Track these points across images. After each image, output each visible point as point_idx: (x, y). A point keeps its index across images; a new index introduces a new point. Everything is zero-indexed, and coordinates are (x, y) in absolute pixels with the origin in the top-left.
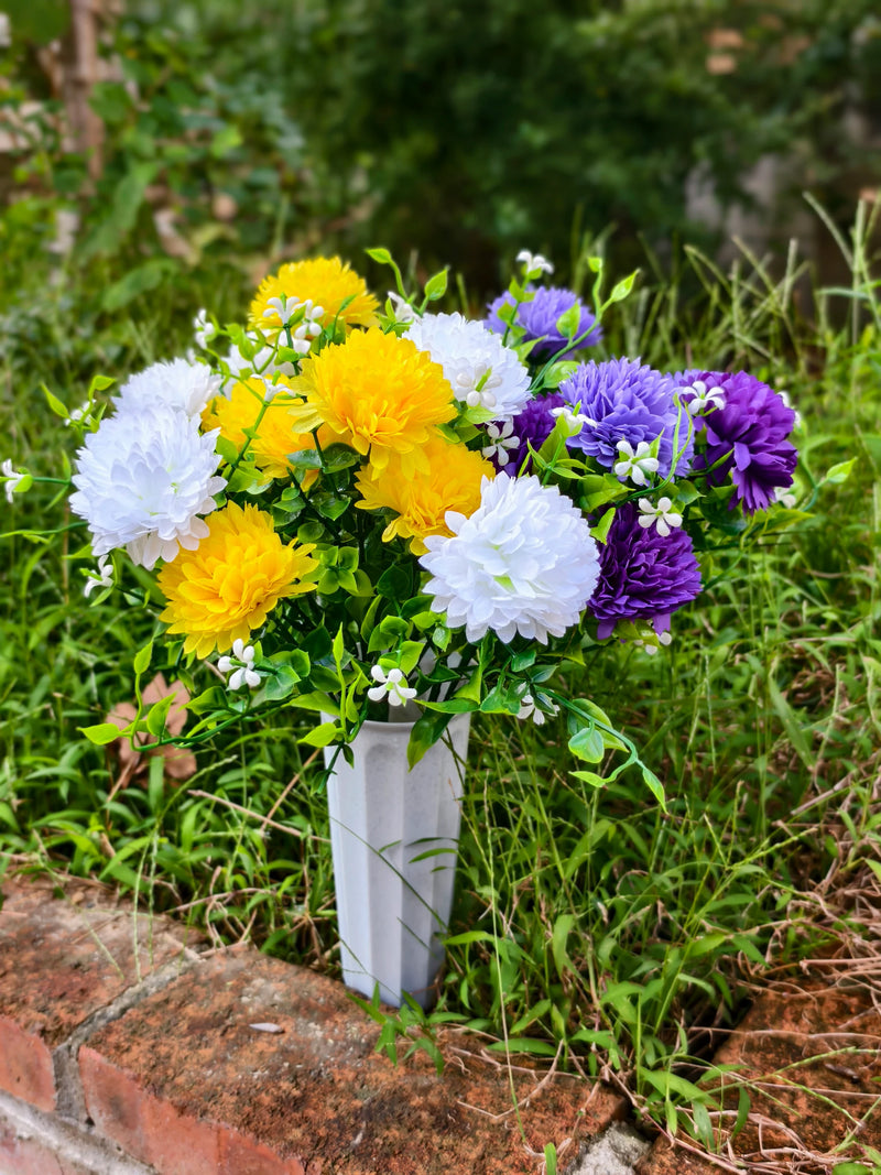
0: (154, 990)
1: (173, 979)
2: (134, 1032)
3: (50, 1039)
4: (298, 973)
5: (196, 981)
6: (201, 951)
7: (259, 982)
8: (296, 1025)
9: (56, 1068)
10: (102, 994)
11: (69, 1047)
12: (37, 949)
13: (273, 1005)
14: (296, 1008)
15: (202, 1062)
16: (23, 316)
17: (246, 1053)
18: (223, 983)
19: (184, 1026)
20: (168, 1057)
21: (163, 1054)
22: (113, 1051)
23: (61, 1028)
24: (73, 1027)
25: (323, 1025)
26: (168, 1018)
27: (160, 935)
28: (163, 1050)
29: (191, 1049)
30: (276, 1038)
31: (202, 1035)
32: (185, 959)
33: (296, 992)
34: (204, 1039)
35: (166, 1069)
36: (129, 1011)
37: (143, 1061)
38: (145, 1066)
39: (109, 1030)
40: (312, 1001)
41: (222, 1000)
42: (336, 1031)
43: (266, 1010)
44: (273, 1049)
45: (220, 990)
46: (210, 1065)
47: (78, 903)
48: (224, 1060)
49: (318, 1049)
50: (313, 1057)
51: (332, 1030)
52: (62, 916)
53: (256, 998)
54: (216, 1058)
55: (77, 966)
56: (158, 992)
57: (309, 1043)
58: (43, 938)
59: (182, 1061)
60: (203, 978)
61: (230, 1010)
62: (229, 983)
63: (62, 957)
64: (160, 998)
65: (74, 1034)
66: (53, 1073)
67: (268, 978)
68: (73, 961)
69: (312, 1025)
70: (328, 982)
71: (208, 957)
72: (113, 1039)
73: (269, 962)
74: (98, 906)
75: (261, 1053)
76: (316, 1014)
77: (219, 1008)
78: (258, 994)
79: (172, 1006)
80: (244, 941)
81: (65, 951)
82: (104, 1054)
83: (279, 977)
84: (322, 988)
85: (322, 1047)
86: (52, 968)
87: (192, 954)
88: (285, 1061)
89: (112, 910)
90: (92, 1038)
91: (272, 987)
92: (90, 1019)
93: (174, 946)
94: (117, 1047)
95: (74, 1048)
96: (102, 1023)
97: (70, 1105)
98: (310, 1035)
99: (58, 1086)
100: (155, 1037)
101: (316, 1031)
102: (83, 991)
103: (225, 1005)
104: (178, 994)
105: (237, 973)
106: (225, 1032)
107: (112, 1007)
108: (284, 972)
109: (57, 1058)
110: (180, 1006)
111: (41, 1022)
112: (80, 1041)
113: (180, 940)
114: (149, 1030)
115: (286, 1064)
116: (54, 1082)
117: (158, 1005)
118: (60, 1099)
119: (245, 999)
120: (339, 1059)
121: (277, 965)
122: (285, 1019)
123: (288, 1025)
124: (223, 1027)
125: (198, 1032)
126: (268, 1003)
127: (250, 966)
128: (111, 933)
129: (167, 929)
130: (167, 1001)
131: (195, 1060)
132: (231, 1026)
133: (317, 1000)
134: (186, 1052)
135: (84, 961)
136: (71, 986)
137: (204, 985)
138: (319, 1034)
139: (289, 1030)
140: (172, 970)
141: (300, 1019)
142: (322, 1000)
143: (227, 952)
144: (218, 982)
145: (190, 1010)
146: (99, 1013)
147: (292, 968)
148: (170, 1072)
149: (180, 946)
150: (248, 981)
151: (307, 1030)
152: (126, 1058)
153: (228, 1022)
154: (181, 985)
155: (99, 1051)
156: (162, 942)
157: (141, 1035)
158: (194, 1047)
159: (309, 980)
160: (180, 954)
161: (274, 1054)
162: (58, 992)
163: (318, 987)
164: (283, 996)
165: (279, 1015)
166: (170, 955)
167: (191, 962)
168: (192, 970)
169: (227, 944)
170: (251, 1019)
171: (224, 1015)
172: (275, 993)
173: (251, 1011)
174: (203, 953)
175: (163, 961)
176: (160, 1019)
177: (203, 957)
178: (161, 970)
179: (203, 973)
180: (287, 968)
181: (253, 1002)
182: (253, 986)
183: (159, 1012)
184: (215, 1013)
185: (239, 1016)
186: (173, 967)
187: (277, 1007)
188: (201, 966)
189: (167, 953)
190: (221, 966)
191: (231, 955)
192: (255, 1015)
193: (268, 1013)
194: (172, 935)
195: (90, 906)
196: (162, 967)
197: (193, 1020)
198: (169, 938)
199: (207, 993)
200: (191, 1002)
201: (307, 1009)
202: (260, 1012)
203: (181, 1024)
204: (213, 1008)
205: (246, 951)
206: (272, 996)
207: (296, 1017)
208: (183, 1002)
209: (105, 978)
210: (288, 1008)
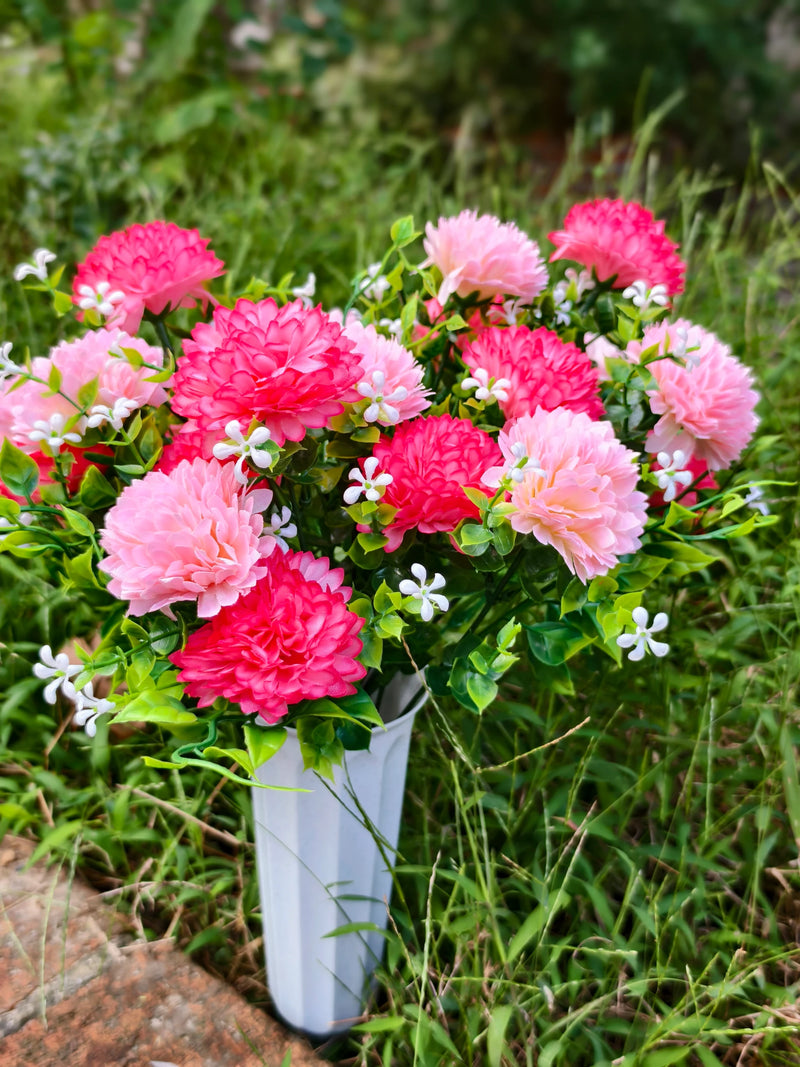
0: (62, 995)
1: (84, 983)
2: (29, 1054)
4: (219, 991)
5: (108, 989)
6: (123, 944)
7: (174, 999)
10: (7, 994)
13: (183, 1036)
14: (208, 1043)
18: (136, 996)
19: (83, 1053)
26: (68, 1039)
27: (83, 919)
32: (104, 955)
33: (212, 1020)
36: (31, 1023)
40: (227, 1036)
41: (131, 1020)
43: (175, 1041)
45: (131, 1005)
47: (7, 865)
53: (169, 1024)
56: (66, 999)
60: (117, 985)
61: (136, 1037)
62: (143, 998)
64: (66, 1008)
67: (186, 997)
70: (248, 1010)
71: (129, 955)
73: (191, 972)
76: (227, 1056)
77: (126, 1032)
78: (169, 1017)
79: (75, 1023)
80: (169, 937)
83: (198, 995)
84: (241, 1017)
87: (112, 949)
89: (40, 877)
91: (189, 1008)
93: (95, 936)
103: (132, 1028)
104: (86, 1004)
105: (154, 982)
107: (14, 1012)
108: (203, 989)
113: (104, 929)
117: (61, 1019)
119: (156, 1023)
121: (199, 976)
122: (194, 1058)
124: (124, 1060)
125: (96, 1064)
126: (179, 1032)
127: (170, 975)
128: (30, 909)
129: (91, 911)
130: (72, 1014)
132: (133, 1060)
133: (232, 1034)
137: (116, 995)
140: (86, 969)
141: (209, 1061)
142: (237, 1035)
143: (150, 951)
144: (132, 992)
145: (94, 1031)
147: (215, 984)
149: (103, 937)
150: (163, 996)
153: (131, 1054)
154: (91, 993)
156: (84, 929)
157: (36, 1061)
159: (229, 1005)
160: (99, 950)
163: (238, 1015)
164: (197, 1023)
165: (186, 1051)
166: (88, 947)
167: (109, 960)
168: (108, 971)
169: (150, 940)
170: (155, 1053)
171: (128, 1043)
172: (189, 1017)
173: (159, 1041)
174: (124, 948)
175: (81, 954)
176: (59, 1040)
177: (123, 953)
178: (74, 968)
179: (118, 978)
180: (208, 983)
181: (164, 1027)
182: (167, 1005)
183: (60, 1029)
184: (119, 1040)
185: (144, 1047)
186: (88, 964)
187: (187, 1038)
188: (118, 967)
189: (86, 944)
190: (139, 969)
191: (153, 955)
192: (162, 1048)
193: (175, 1047)
194: (96, 919)
195: (19, 869)
196: (76, 963)
197: (94, 1045)
198: (91, 923)
199: (117, 1008)
200: (97, 1020)
201: (219, 1046)
202: (168, 1044)
203: (81, 1049)
204: (119, 1031)
205: (170, 952)
206: (184, 1022)
207: (204, 1057)
208: (88, 1018)
209: (14, 972)
210: (199, 1042)
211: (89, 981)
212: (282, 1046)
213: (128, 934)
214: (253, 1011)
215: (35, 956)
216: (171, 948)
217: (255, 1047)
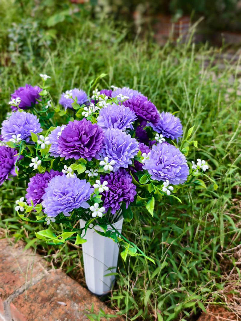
0: (33, 284)
1: (39, 280)
2: (26, 299)
3: (3, 298)
4: (74, 283)
5: (45, 282)
6: (48, 270)
7: (63, 285)
8: (71, 304)
9: (4, 306)
10: (18, 283)
11: (8, 302)
12: (3, 263)
13: (65, 295)
14: (72, 297)
15: (43, 314)
16: (22, 28)
17: (56, 312)
19: (40, 299)
20: (34, 311)
21: (33, 309)
22: (19, 306)
23: (6, 295)
24: (9, 295)
25: (78, 304)
26: (36, 295)
27: (38, 263)
28: (33, 308)
29: (40, 309)
30: (65, 308)
31: (44, 304)
32: (44, 273)
33: (73, 291)
34: (45, 305)
35: (33, 315)
36: (25, 291)
37: (27, 311)
38: (27, 313)
39: (19, 298)
40: (77, 295)
41: (52, 290)
42: (82, 307)
44: (63, 312)
45: (51, 287)
46: (45, 316)
47: (16, 248)
48: (49, 314)
49: (76, 314)
50: (74, 316)
51: (81, 307)
52: (12, 251)
53: (62, 292)
54: (47, 313)
55: (14, 271)
56: (35, 285)
57: (73, 311)
58: (5, 259)
59: (37, 313)
60: (48, 281)
61: (53, 295)
62: (54, 285)
63: (10, 267)
64: (34, 287)
65: (10, 297)
66: (3, 306)
67: (66, 285)
68: (12, 269)
69: (75, 304)
70: (82, 288)
71: (50, 273)
72: (20, 301)
73: (67, 278)
74: (22, 249)
75: (60, 313)
76: (77, 300)
77: (50, 294)
78: (62, 290)
79: (37, 291)
80: (61, 268)
81: (11, 265)
82: (16, 307)
83: (69, 284)
84: (80, 290)
85: (77, 313)
86: (7, 271)
87: (46, 271)
88: (66, 317)
90: (14, 300)
91: (66, 288)
92: (15, 292)
93: (41, 268)
94: (20, 305)
95: (9, 302)
96: (17, 294)
97: (8, 314)
98: (74, 308)
99: (5, 309)
100: (31, 302)
101: (76, 307)
102: (14, 281)
103: (52, 293)
104: (40, 286)
105: (57, 280)
106: (51, 303)
107: (21, 288)
109: (4, 303)
110: (40, 291)
111: (1, 292)
112: (11, 300)
113: (43, 266)
114: (30, 299)
115: (66, 319)
116: (4, 308)
117: (34, 290)
118: (5, 312)
119: (58, 291)
120: (81, 318)
121: (69, 279)
122: (68, 301)
123: (68, 303)
124: (50, 301)
125: (43, 302)
126: (64, 294)
127: (61, 278)
128: (24, 260)
129: (40, 261)
130: (36, 289)
131: (41, 313)
132: (53, 301)
133: (78, 294)
134: (39, 310)
135: (16, 270)
136: (11, 279)
137: (47, 284)
138: (77, 308)
139: (68, 305)
140: (39, 277)
141: (72, 302)
142: (79, 295)
144: (52, 283)
145: (42, 293)
146: (17, 290)
147: (73, 281)
148: (34, 317)
149: (43, 268)
150: (60, 284)
151: (74, 306)
152: (22, 309)
153: (52, 300)
154: (41, 283)
155: (15, 306)
156: (38, 266)
157: (28, 301)
158: (42, 308)
159: (77, 287)
160: (42, 271)
161: (63, 314)
162: (7, 281)
163: (79, 289)
164: (69, 291)
165: (66, 299)
166: (39, 271)
167: (45, 274)
168: (45, 277)
169: (56, 269)
170: (59, 299)
171: (51, 297)
172: (67, 290)
173: (59, 296)
174: (49, 271)
175: (37, 273)
176: (33, 296)
177: (48, 272)
178: (36, 277)
179: (48, 279)
180: (71, 281)
181: (60, 293)
182: (61, 287)
183: (34, 293)
184: (49, 296)
185: (55, 298)
186: (40, 275)
187: (66, 296)
188: (47, 276)
189: (39, 270)
190: (53, 277)
191: (57, 273)
192: (60, 298)
193: (63, 298)
194: (41, 263)
195: (20, 249)
196: (36, 275)
197: (42, 297)
198: (40, 264)
199: (48, 287)
200: (43, 290)
201: (75, 298)
202: (62, 297)
203: (39, 298)
204: (49, 294)
205: (61, 272)
206: (66, 291)
207: (71, 301)
208: (41, 290)
209: (20, 277)
210: (70, 296)
211: (40, 280)
212: (91, 298)
213: (49, 267)
214: (83, 288)
215: (25, 273)
216: (61, 271)
217: (84, 298)
